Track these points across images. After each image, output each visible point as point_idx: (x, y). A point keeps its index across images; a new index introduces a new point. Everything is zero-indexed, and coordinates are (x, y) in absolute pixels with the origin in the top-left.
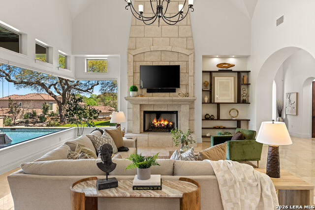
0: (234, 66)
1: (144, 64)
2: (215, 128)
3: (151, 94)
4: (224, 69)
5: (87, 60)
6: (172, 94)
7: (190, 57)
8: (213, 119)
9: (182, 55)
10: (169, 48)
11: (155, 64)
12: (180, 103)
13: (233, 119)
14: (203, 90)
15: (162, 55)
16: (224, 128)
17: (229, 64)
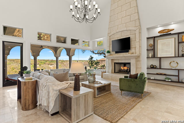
0: (173, 30)
1: (114, 39)
2: (157, 74)
3: (117, 54)
4: (164, 34)
5: (97, 42)
6: (127, 53)
7: (137, 31)
8: (155, 68)
9: (133, 31)
10: (125, 29)
11: (119, 39)
12: (129, 58)
13: (173, 68)
14: (147, 50)
15: (122, 33)
16: (165, 75)
17: (168, 30)
